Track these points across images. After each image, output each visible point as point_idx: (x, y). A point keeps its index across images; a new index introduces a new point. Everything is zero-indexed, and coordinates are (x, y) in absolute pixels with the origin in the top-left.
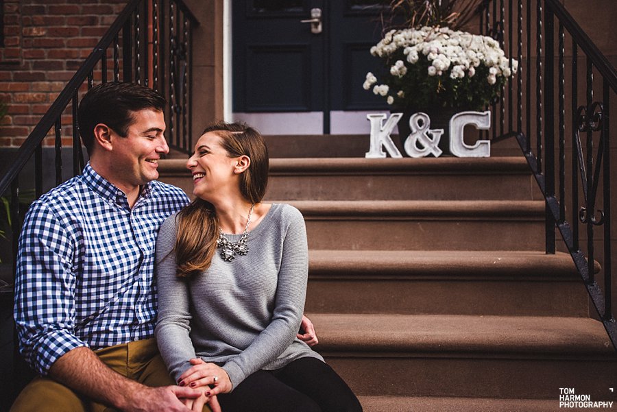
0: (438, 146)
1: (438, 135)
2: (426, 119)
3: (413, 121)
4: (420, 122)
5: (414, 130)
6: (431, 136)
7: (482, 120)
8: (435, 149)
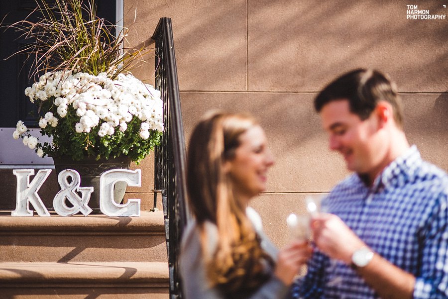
0: (88, 205)
1: (87, 192)
2: (76, 176)
3: (62, 176)
4: (69, 180)
5: (62, 187)
6: (80, 194)
7: (132, 178)
8: (83, 207)
